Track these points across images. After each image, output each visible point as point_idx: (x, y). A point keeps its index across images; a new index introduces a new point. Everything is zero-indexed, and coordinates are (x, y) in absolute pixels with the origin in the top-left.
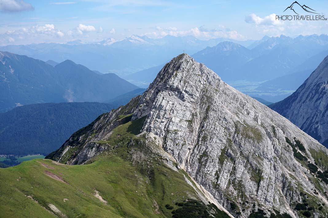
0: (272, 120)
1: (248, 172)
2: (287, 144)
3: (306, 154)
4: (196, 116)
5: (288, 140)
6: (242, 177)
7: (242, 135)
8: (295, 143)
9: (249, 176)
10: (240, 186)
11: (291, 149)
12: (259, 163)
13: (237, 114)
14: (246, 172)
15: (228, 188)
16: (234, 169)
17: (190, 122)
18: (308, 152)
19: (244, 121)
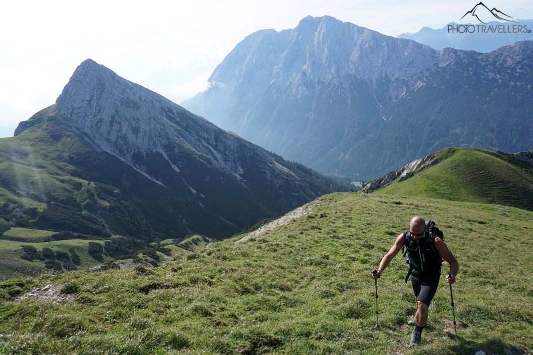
0: (152, 98)
1: (130, 129)
2: (162, 111)
3: (175, 116)
4: (94, 97)
5: (162, 108)
6: (126, 133)
7: (125, 106)
8: (167, 110)
9: (131, 131)
10: (125, 138)
11: (165, 113)
12: (138, 123)
13: (122, 94)
14: (129, 129)
15: (117, 140)
16: (120, 128)
17: (90, 101)
18: (176, 114)
19: (128, 98)
